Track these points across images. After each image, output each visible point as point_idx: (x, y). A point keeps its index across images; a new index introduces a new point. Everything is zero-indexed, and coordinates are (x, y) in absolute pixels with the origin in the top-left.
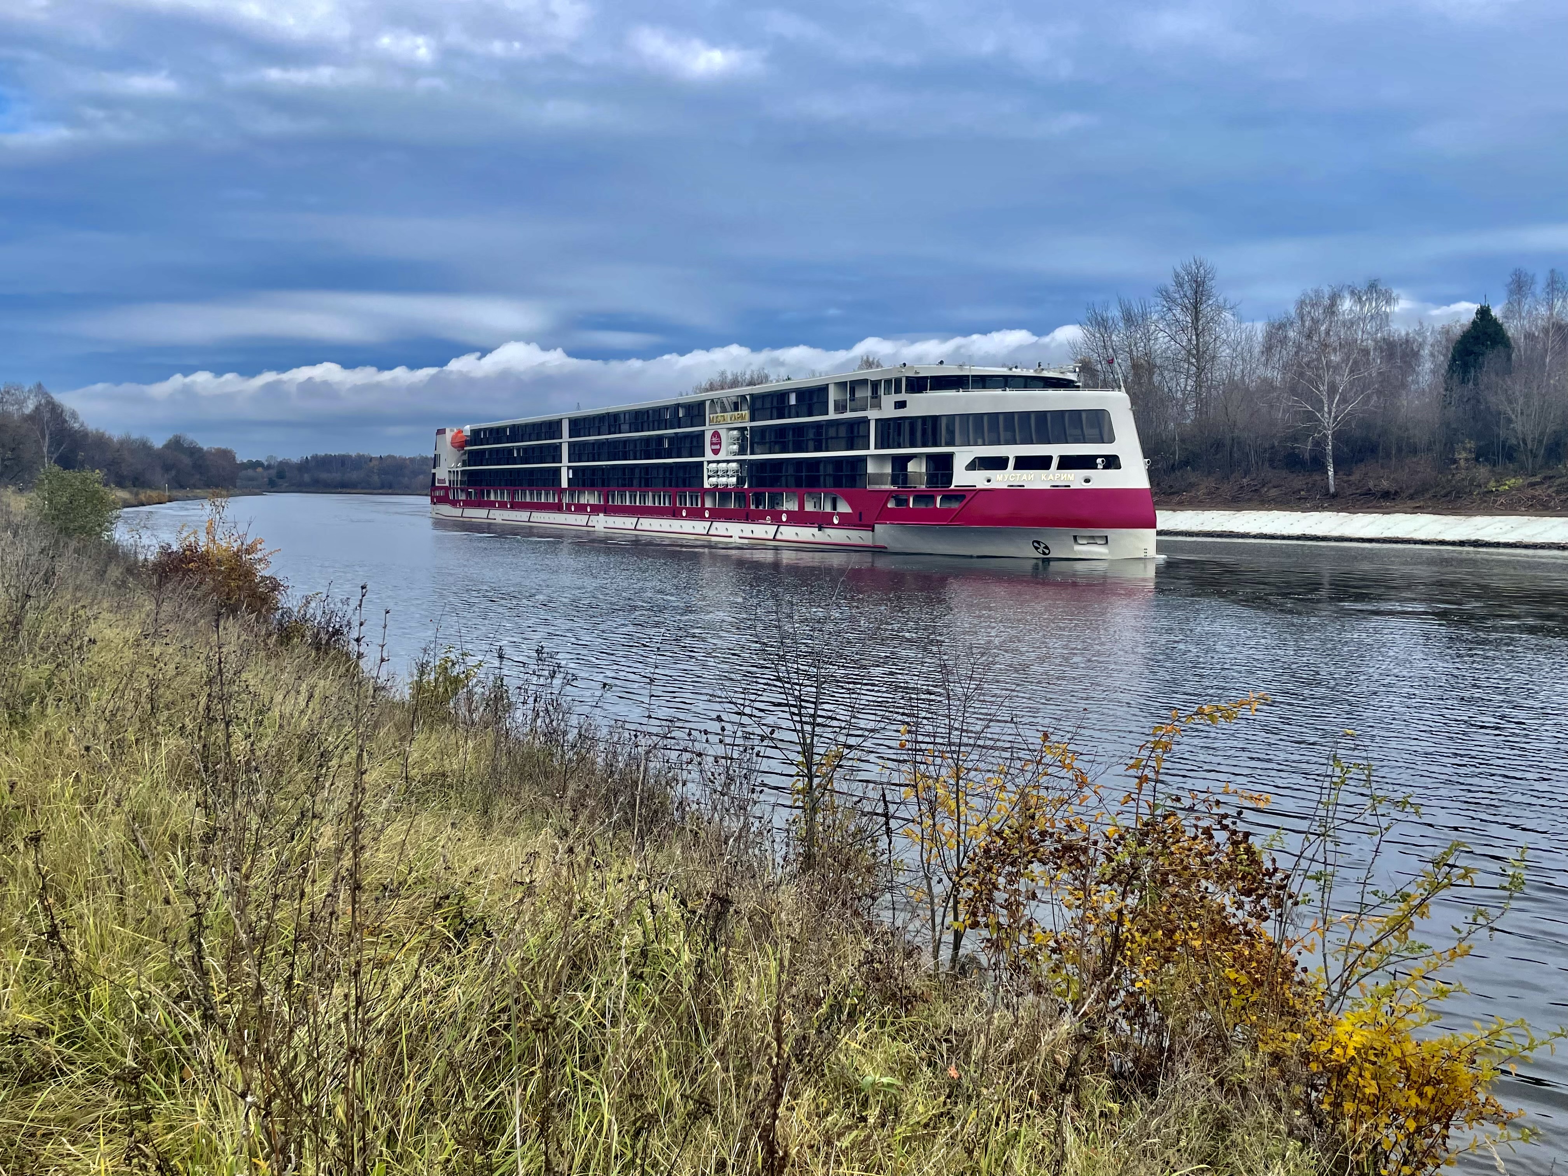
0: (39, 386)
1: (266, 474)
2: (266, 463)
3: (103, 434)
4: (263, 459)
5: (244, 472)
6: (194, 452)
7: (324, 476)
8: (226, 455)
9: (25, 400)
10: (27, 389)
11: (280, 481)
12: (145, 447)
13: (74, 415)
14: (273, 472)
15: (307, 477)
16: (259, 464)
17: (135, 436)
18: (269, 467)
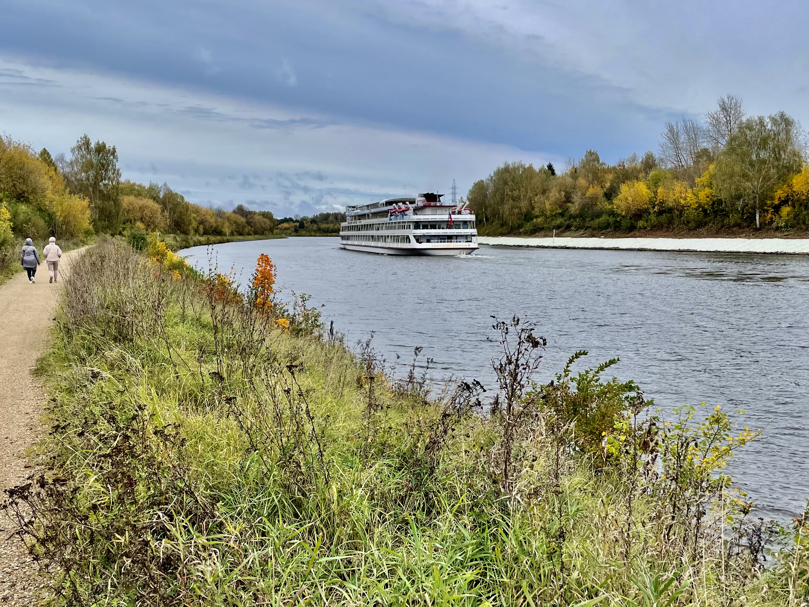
1: (293, 225)
2: (294, 219)
5: (280, 225)
6: (249, 214)
7: (324, 226)
8: (268, 215)
9: (159, 192)
10: (160, 186)
11: (301, 230)
13: (182, 198)
14: (298, 224)
15: (315, 227)
16: (290, 220)
18: (296, 221)
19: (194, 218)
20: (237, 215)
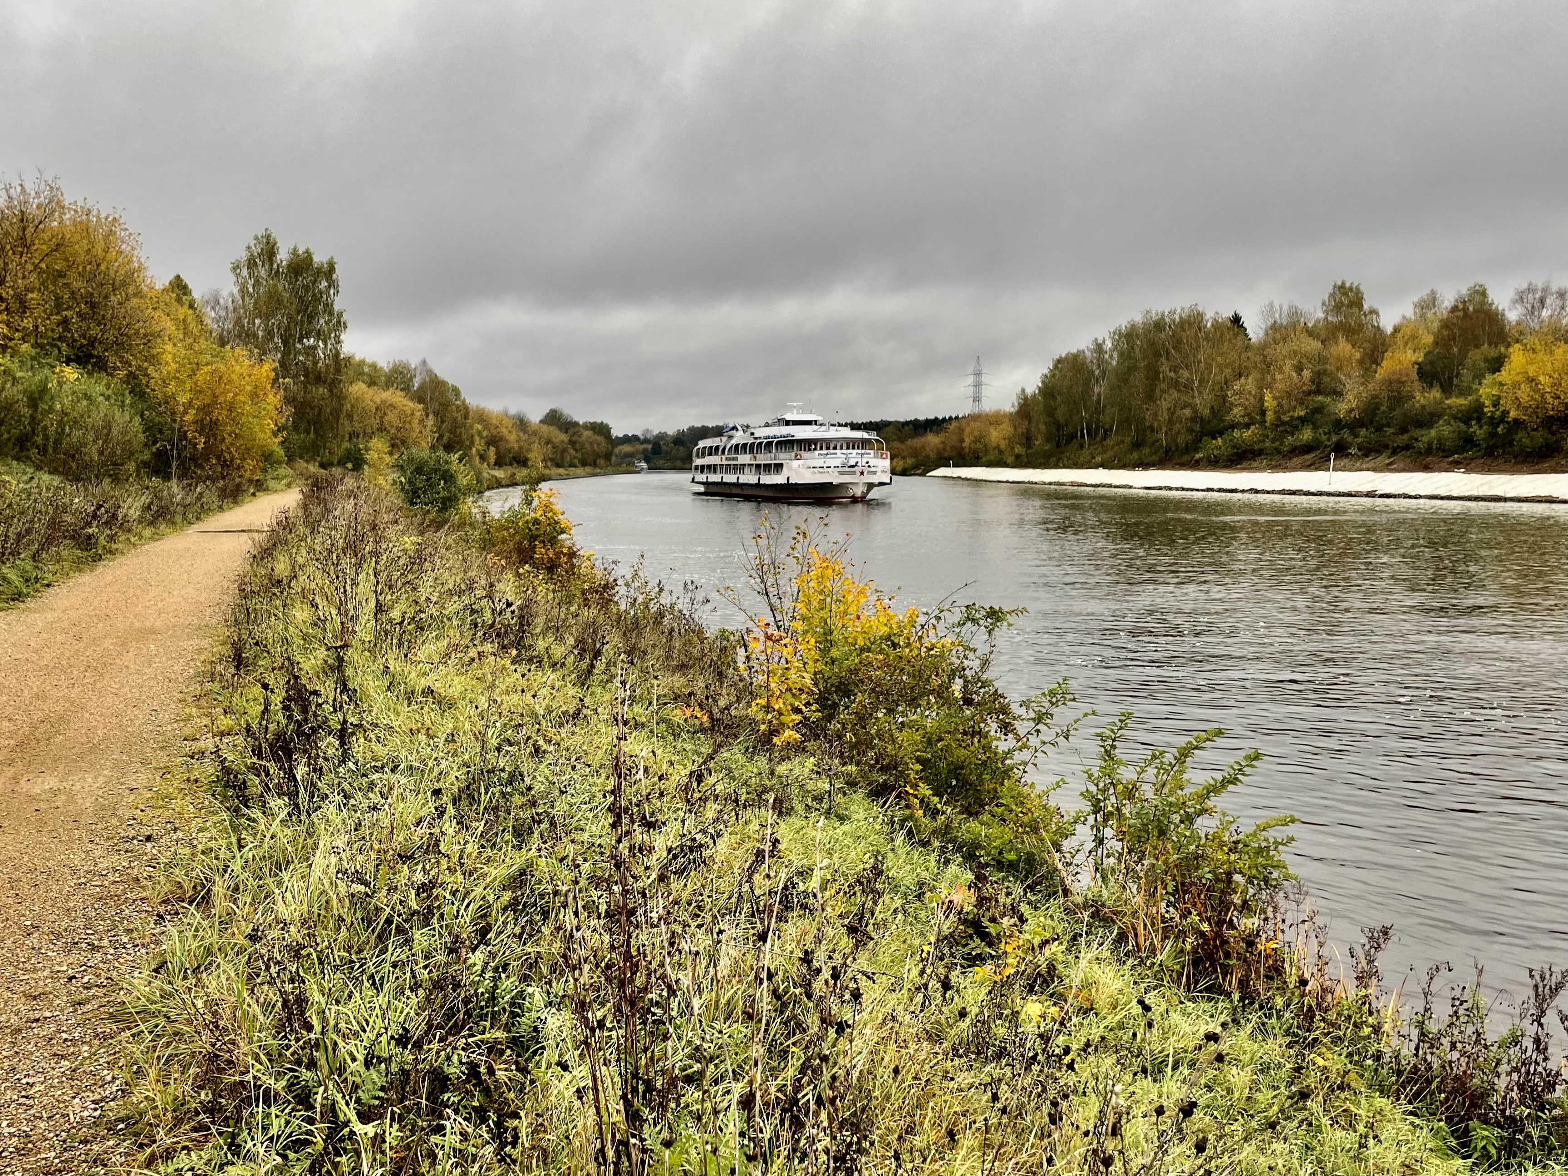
0: (424, 363)
1: (641, 447)
2: (642, 438)
3: (483, 409)
4: (639, 433)
5: (620, 447)
6: (570, 427)
8: (602, 429)
9: (411, 379)
10: (413, 366)
12: (521, 423)
13: (457, 392)
14: (650, 446)
15: (682, 451)
16: (635, 438)
17: (513, 411)
18: (646, 441)
19: (479, 433)
20: (552, 428)
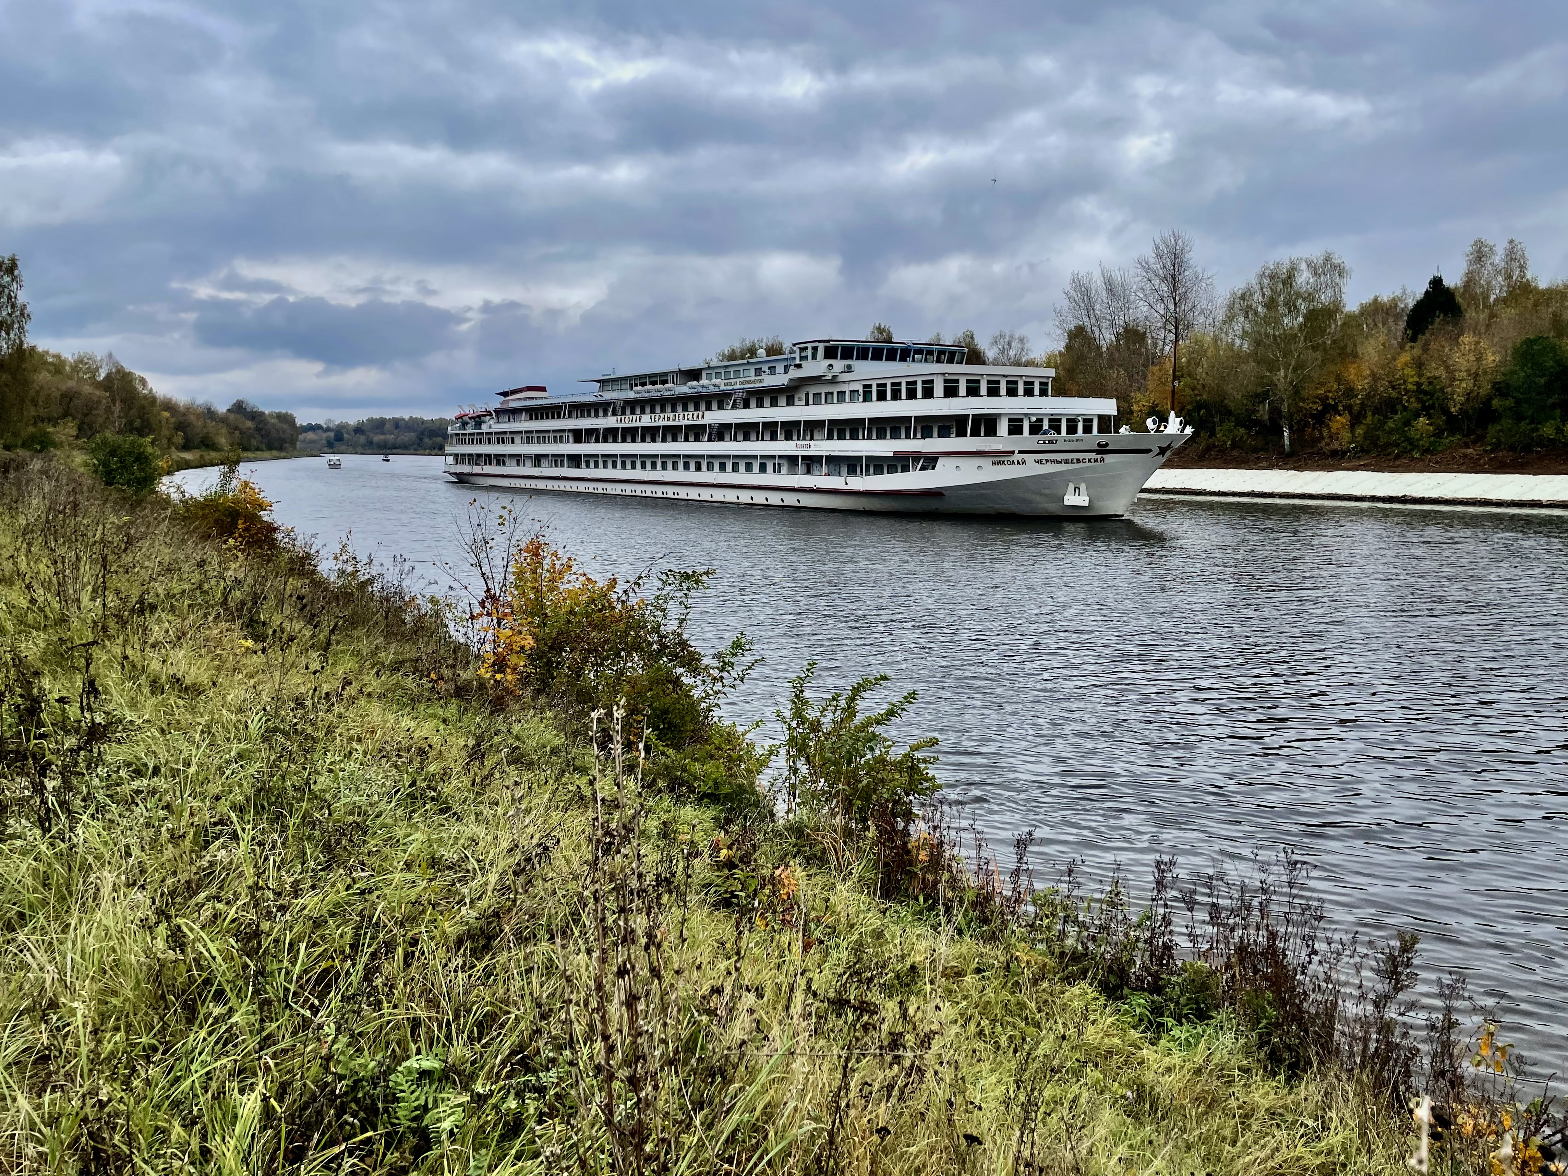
0: (110, 356)
1: (325, 435)
2: (325, 427)
3: (170, 399)
4: (322, 422)
5: (305, 435)
6: (256, 416)
7: (377, 438)
8: (286, 418)
9: (97, 369)
10: (99, 358)
11: (337, 444)
12: (209, 412)
13: (143, 381)
14: (332, 434)
15: (362, 439)
16: (318, 427)
17: (201, 400)
18: (328, 429)
19: (167, 419)
20: (238, 416)
